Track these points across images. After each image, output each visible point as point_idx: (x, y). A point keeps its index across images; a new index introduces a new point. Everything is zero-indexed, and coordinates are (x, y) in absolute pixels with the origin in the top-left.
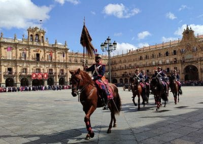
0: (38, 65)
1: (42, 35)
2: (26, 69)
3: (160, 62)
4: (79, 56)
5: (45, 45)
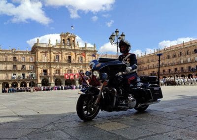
0: (70, 67)
1: (73, 39)
2: (59, 70)
3: (189, 60)
5: (76, 48)
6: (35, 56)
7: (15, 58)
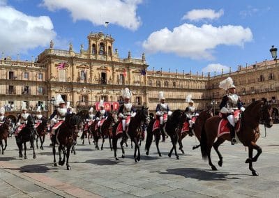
1: (109, 44)
2: (86, 97)
4: (163, 76)
6: (47, 71)
7: (11, 73)
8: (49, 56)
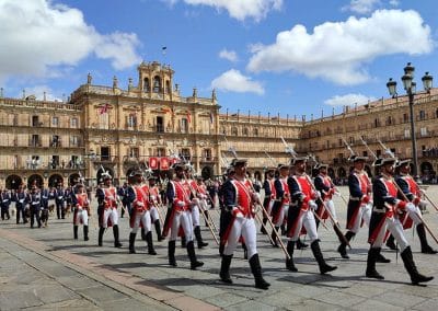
0: (161, 141)
2: (137, 150)
3: (424, 132)
4: (240, 121)
5: (174, 99)
8: (85, 94)
